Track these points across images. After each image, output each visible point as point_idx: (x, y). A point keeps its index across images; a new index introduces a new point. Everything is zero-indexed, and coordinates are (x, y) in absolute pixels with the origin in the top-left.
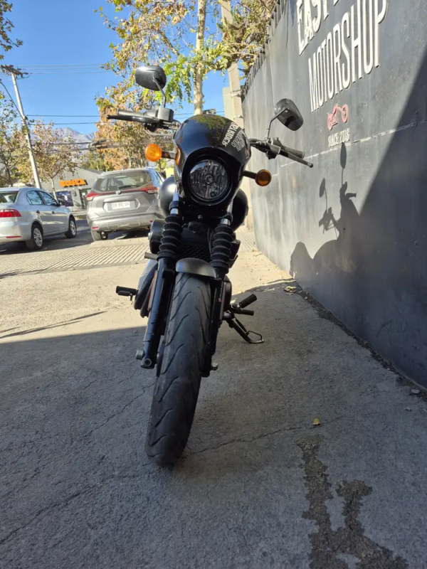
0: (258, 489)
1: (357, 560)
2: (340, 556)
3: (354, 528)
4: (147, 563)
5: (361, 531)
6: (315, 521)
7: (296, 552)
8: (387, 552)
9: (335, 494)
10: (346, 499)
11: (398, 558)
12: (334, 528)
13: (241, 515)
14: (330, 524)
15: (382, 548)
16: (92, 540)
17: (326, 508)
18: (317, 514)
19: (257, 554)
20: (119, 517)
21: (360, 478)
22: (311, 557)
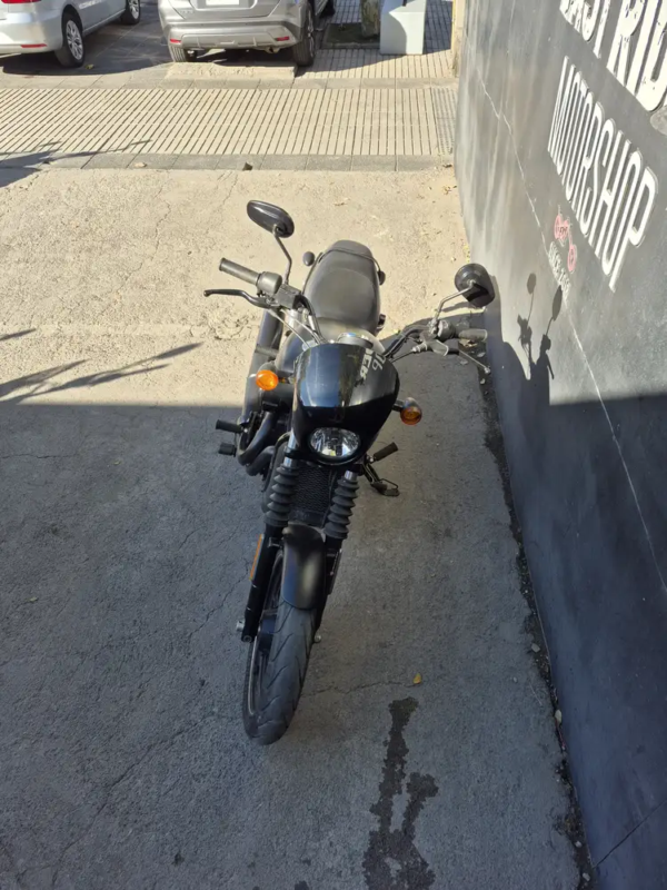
0: (341, 765)
1: (399, 867)
2: (388, 860)
3: (408, 831)
4: (239, 831)
5: (412, 838)
6: (379, 817)
7: (355, 848)
8: (424, 864)
9: (404, 789)
10: (412, 798)
11: (430, 872)
12: (392, 829)
13: (321, 796)
14: (390, 824)
15: (423, 860)
16: (196, 795)
17: (392, 804)
18: (382, 810)
19: (325, 842)
20: (218, 772)
21: (432, 773)
22: (366, 855)
